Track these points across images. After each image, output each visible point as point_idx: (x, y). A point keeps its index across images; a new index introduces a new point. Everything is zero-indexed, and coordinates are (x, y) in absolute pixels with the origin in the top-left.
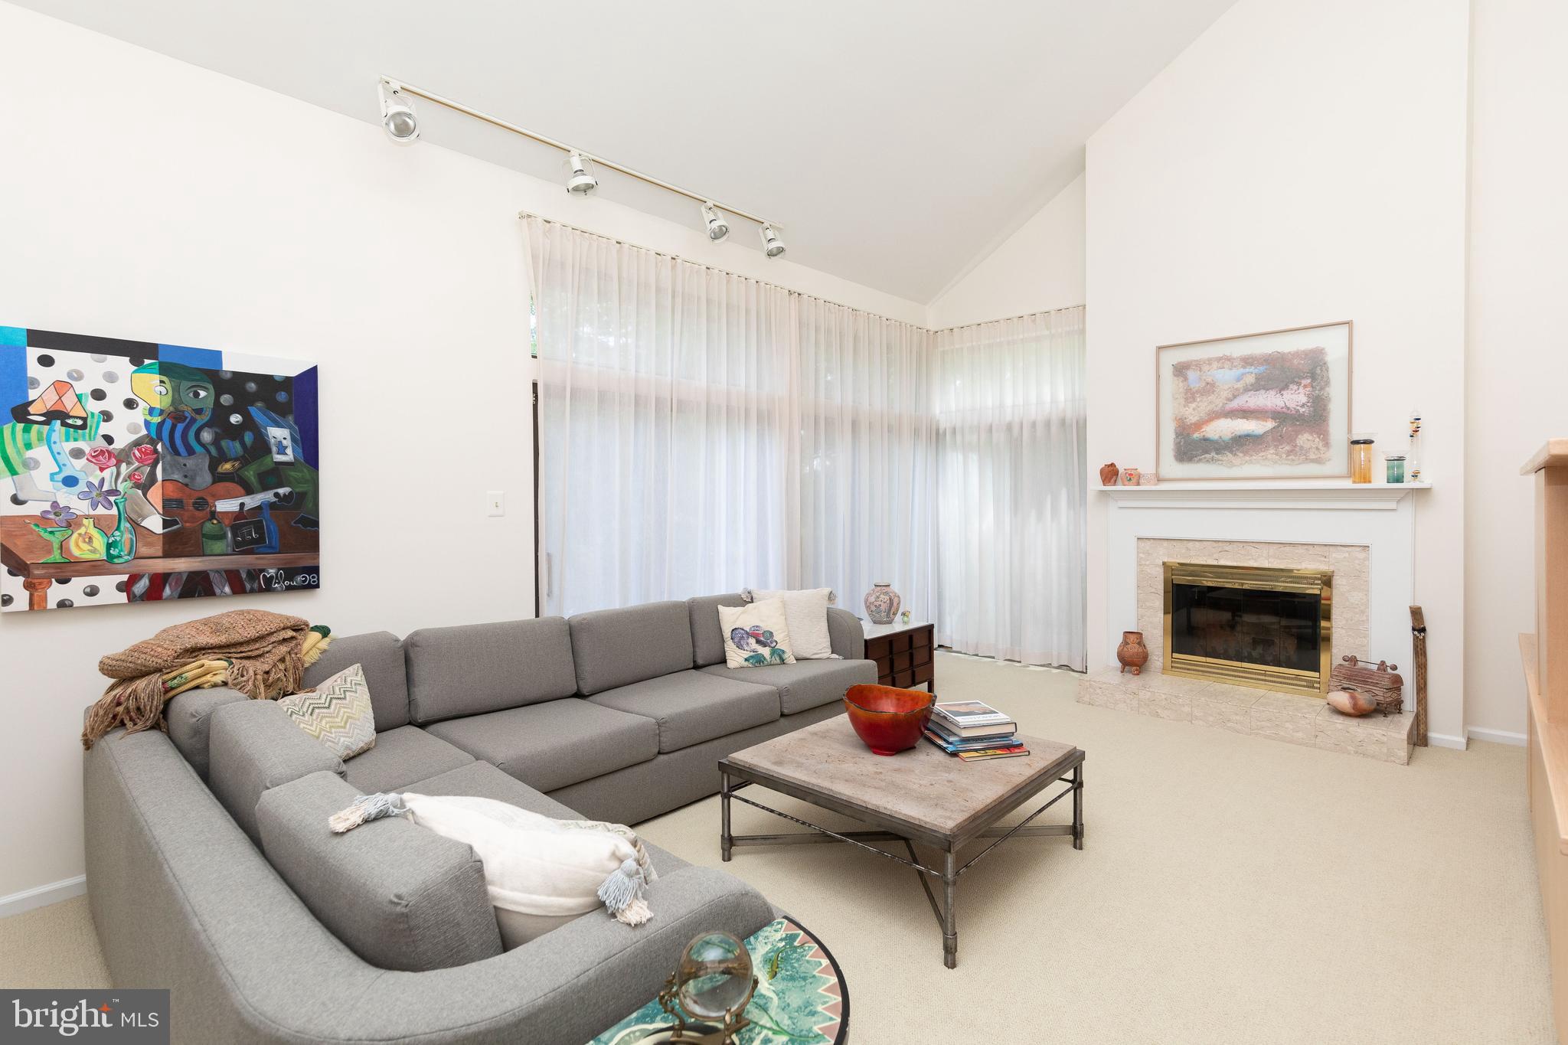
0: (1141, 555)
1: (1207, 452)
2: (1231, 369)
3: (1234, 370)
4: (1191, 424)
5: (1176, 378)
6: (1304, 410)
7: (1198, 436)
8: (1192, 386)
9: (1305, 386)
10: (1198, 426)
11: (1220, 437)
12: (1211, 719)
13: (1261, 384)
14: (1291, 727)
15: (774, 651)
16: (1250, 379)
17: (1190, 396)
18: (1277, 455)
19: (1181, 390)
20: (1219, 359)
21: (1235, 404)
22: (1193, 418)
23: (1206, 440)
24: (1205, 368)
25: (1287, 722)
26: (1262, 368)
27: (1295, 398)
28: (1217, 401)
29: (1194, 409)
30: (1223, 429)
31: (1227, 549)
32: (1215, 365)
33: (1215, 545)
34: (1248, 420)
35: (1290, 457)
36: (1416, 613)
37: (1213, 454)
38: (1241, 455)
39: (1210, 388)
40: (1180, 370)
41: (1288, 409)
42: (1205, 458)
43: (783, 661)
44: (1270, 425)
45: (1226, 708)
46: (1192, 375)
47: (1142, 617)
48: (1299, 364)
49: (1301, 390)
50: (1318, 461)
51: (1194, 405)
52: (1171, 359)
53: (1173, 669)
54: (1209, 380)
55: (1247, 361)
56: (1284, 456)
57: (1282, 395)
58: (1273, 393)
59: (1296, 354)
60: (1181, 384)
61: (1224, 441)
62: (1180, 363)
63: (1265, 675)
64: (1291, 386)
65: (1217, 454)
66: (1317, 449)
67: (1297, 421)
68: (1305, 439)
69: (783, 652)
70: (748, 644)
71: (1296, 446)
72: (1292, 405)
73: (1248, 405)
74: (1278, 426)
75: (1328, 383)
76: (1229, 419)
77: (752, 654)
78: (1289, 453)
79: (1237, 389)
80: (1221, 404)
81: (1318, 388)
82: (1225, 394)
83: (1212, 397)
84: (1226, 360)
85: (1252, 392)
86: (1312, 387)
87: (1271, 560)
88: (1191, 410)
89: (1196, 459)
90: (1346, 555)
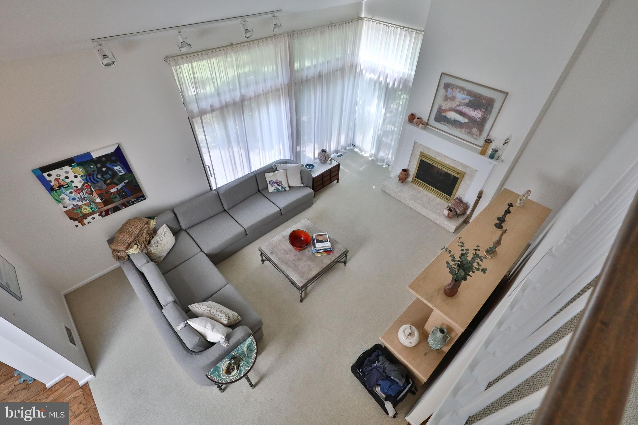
0: (414, 147)
1: (445, 122)
2: (462, 94)
3: (463, 95)
4: (443, 109)
5: (444, 89)
6: (479, 120)
7: (444, 114)
8: (448, 95)
9: (483, 112)
10: (445, 111)
11: (450, 118)
13: (470, 105)
15: (282, 188)
16: (467, 101)
17: (446, 98)
18: (464, 132)
19: (444, 95)
20: (460, 87)
21: (459, 108)
22: (444, 107)
23: (445, 117)
24: (455, 89)
26: (472, 99)
27: (478, 115)
28: (453, 105)
29: (446, 104)
30: (452, 115)
31: (440, 154)
34: (461, 116)
35: (468, 134)
36: (481, 192)
38: (454, 127)
39: (453, 98)
40: (447, 86)
41: (474, 117)
42: (443, 123)
43: (285, 190)
44: (466, 120)
46: (449, 90)
47: (410, 165)
48: (484, 102)
49: (481, 112)
50: (475, 139)
51: (446, 102)
52: (445, 79)
53: (414, 182)
54: (454, 95)
55: (469, 93)
56: (466, 133)
57: (474, 111)
58: (472, 109)
59: (485, 97)
60: (445, 92)
61: (451, 120)
62: (447, 83)
64: (478, 110)
65: (447, 123)
66: (477, 135)
67: (475, 123)
68: (475, 130)
69: (285, 187)
70: (274, 185)
71: (471, 131)
72: (476, 117)
73: (463, 110)
74: (469, 122)
75: (490, 114)
76: (455, 113)
77: (276, 188)
78: (468, 133)
79: (461, 103)
80: (455, 106)
81: (486, 114)
82: (457, 103)
83: (453, 102)
84: (462, 89)
85: (466, 106)
86: (485, 113)
87: (451, 163)
88: (445, 104)
89: (440, 122)
90: (471, 170)
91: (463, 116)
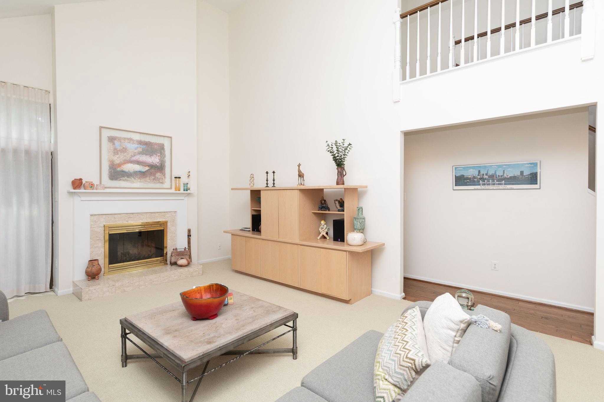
0: (92, 223)
1: (123, 177)
2: (133, 144)
3: (134, 145)
4: (116, 164)
5: (109, 143)
6: (158, 164)
7: (120, 169)
8: (117, 148)
10: (120, 165)
12: (147, 284)
13: (143, 153)
14: (173, 276)
16: (141, 150)
17: (116, 152)
18: (150, 180)
19: (112, 148)
20: (128, 139)
21: (134, 158)
22: (117, 161)
23: (123, 171)
24: (123, 141)
26: (144, 146)
27: (155, 160)
28: (128, 156)
29: (118, 158)
31: (131, 216)
32: (127, 141)
33: (127, 215)
34: (139, 165)
35: (154, 181)
36: (189, 231)
37: (126, 178)
38: (137, 179)
39: (124, 150)
40: (111, 140)
41: (153, 163)
42: (123, 179)
44: (147, 168)
45: (152, 277)
46: (117, 143)
47: (92, 252)
48: (157, 147)
49: (157, 157)
50: (162, 183)
51: (118, 156)
52: (106, 134)
53: (109, 272)
54: (124, 147)
55: (140, 143)
56: (152, 180)
57: (151, 158)
58: (148, 156)
59: (156, 144)
60: (112, 146)
61: (130, 173)
62: (111, 136)
64: (154, 155)
65: (128, 178)
66: (162, 178)
67: (156, 168)
68: (158, 175)
71: (156, 177)
72: (154, 162)
73: (139, 159)
74: (150, 169)
75: (165, 156)
76: (132, 164)
78: (154, 179)
79: (135, 153)
80: (129, 158)
81: (162, 157)
82: (131, 154)
83: (125, 154)
84: (130, 140)
85: (141, 155)
86: (160, 157)
87: (147, 219)
88: (116, 158)
89: (119, 179)
90: (170, 215)
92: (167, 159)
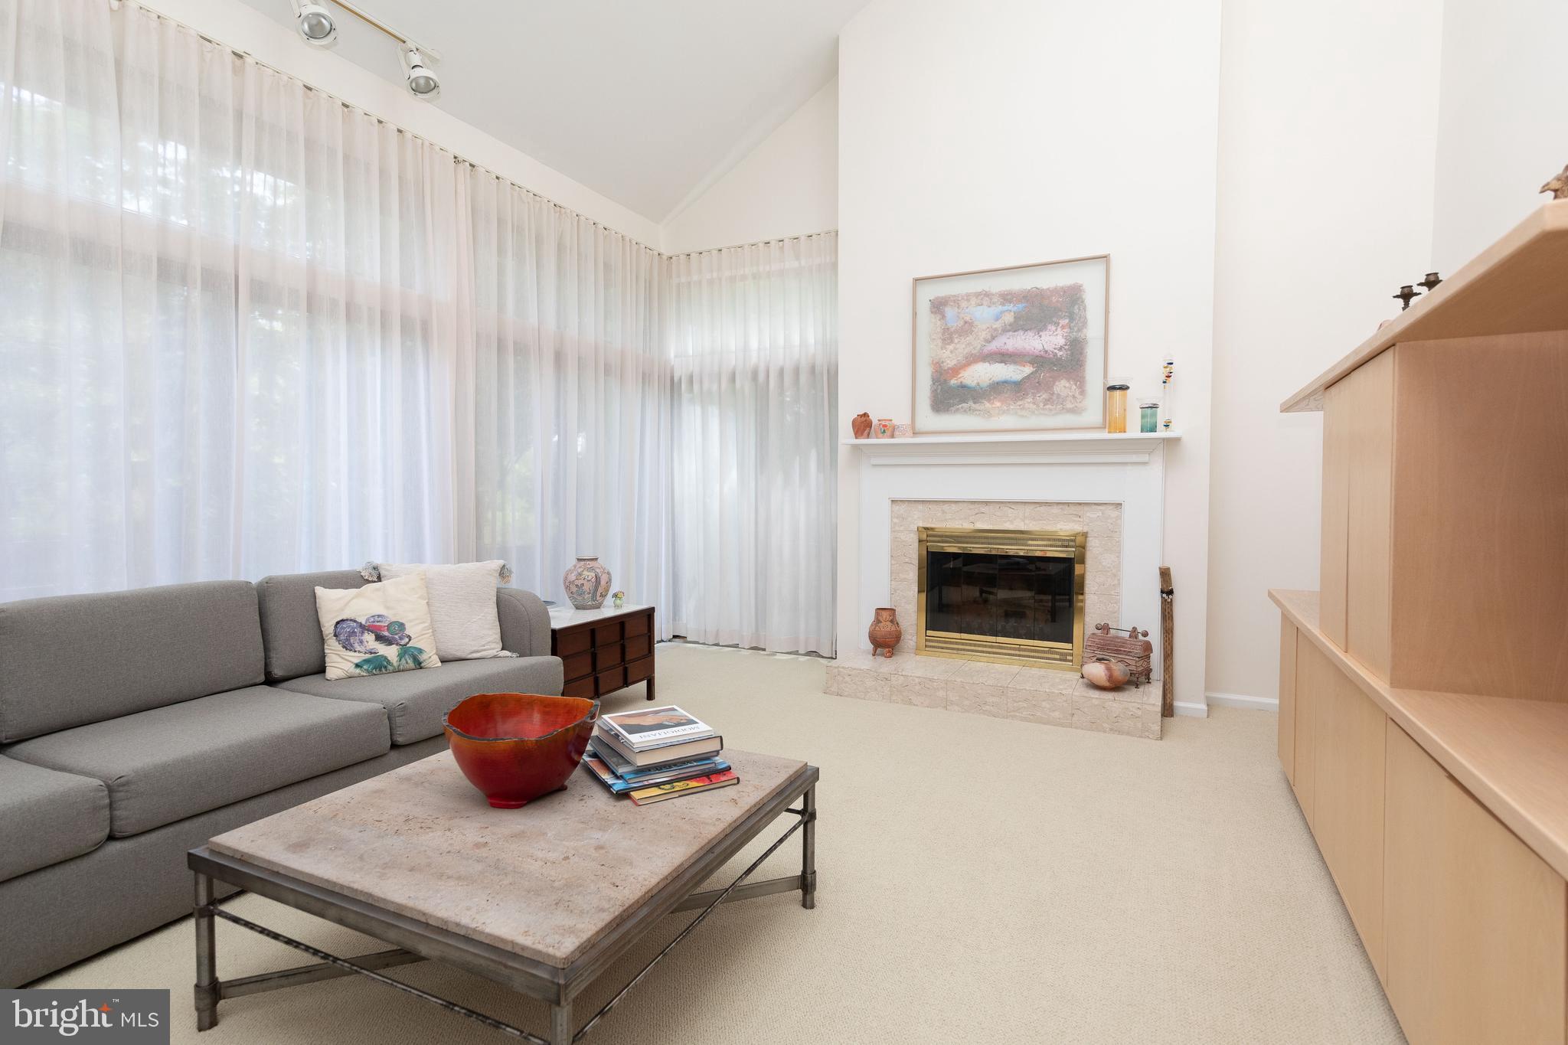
0: (895, 520)
1: (964, 401)
2: (989, 307)
3: (993, 308)
4: (949, 369)
5: (933, 316)
6: (1061, 353)
7: (956, 382)
8: (949, 325)
9: (1063, 327)
10: (956, 371)
11: (978, 384)
12: (967, 703)
13: (1021, 324)
14: (1048, 706)
15: (405, 651)
16: (1009, 318)
17: (948, 336)
18: (1034, 403)
19: (939, 330)
20: (977, 295)
21: (993, 346)
22: (950, 363)
23: (963, 386)
24: (964, 304)
25: (1044, 701)
26: (1020, 306)
27: (1051, 340)
28: (974, 343)
29: (951, 352)
30: (981, 374)
31: (983, 510)
32: (973, 301)
33: (972, 506)
34: (1006, 364)
35: (1047, 407)
36: (1165, 574)
37: (971, 403)
38: (998, 404)
39: (968, 327)
40: (938, 306)
41: (1046, 352)
42: (962, 408)
43: (419, 665)
44: (1028, 370)
45: (982, 689)
46: (950, 312)
47: (895, 591)
48: (1057, 301)
49: (1059, 331)
50: (1073, 411)
51: (951, 347)
52: (929, 293)
53: (927, 649)
54: (968, 319)
55: (1007, 298)
56: (1041, 405)
57: (1040, 336)
58: (1030, 334)
59: (1055, 291)
60: (939, 323)
61: (982, 389)
62: (937, 298)
63: (1019, 650)
64: (1049, 327)
65: (975, 403)
66: (1074, 397)
67: (1055, 365)
68: (1062, 386)
69: (420, 651)
70: (361, 642)
71: (1053, 394)
72: (1049, 347)
73: (1006, 347)
74: (1036, 371)
75: (1085, 324)
76: (987, 364)
77: (368, 656)
78: (1047, 401)
79: (996, 330)
80: (979, 347)
81: (1076, 329)
82: (984, 335)
83: (970, 338)
84: (985, 296)
85: (1011, 333)
86: (1070, 328)
87: (1027, 522)
88: (948, 352)
89: (953, 409)
90: (1100, 514)
91: (1015, 363)
92: (1093, 332)
